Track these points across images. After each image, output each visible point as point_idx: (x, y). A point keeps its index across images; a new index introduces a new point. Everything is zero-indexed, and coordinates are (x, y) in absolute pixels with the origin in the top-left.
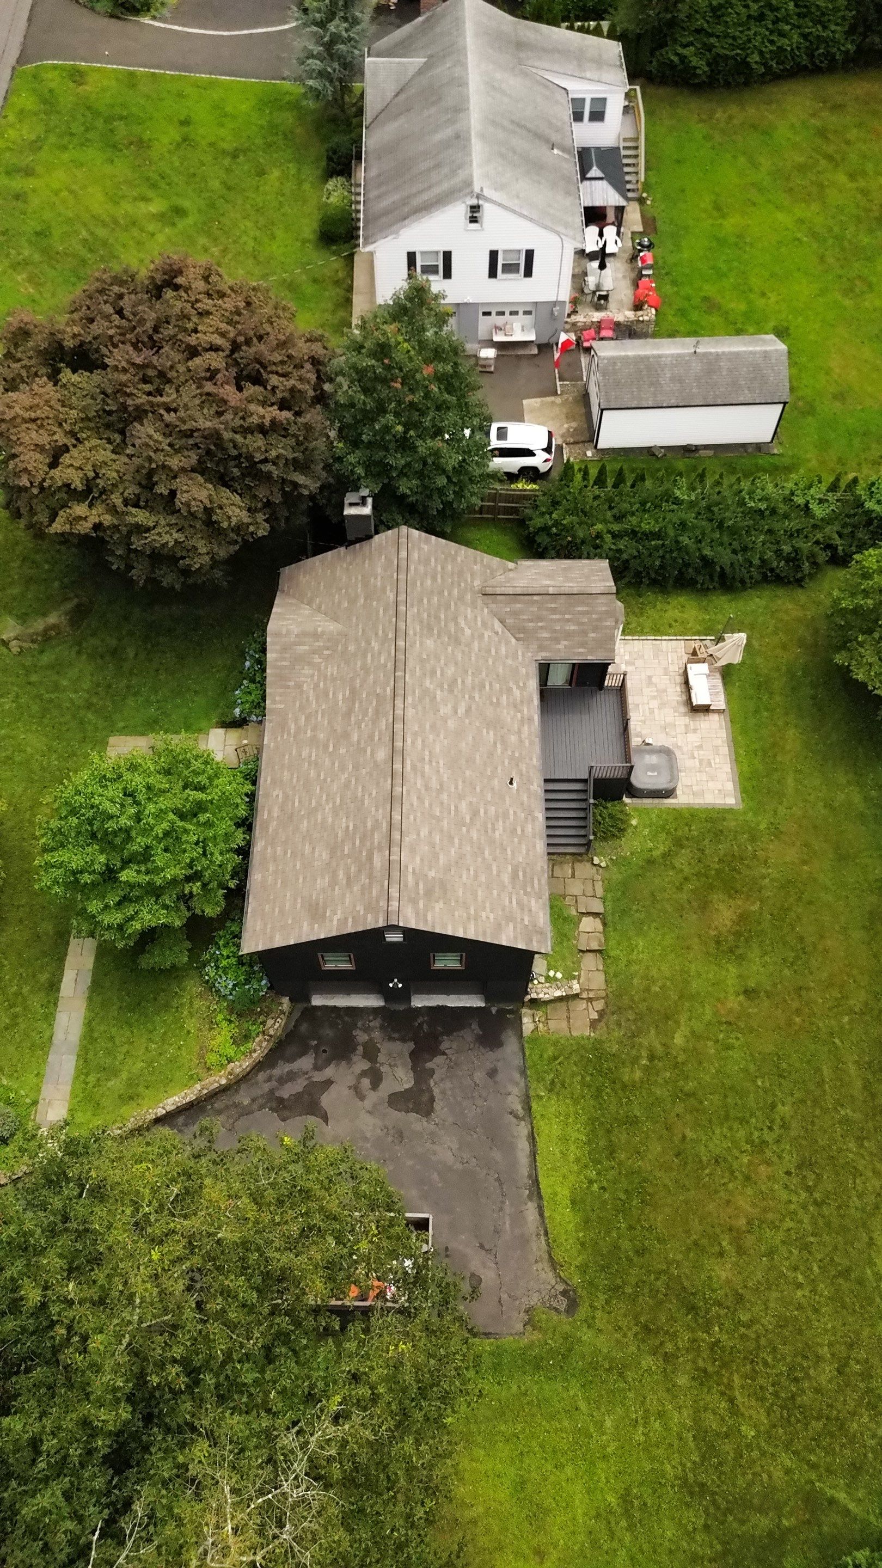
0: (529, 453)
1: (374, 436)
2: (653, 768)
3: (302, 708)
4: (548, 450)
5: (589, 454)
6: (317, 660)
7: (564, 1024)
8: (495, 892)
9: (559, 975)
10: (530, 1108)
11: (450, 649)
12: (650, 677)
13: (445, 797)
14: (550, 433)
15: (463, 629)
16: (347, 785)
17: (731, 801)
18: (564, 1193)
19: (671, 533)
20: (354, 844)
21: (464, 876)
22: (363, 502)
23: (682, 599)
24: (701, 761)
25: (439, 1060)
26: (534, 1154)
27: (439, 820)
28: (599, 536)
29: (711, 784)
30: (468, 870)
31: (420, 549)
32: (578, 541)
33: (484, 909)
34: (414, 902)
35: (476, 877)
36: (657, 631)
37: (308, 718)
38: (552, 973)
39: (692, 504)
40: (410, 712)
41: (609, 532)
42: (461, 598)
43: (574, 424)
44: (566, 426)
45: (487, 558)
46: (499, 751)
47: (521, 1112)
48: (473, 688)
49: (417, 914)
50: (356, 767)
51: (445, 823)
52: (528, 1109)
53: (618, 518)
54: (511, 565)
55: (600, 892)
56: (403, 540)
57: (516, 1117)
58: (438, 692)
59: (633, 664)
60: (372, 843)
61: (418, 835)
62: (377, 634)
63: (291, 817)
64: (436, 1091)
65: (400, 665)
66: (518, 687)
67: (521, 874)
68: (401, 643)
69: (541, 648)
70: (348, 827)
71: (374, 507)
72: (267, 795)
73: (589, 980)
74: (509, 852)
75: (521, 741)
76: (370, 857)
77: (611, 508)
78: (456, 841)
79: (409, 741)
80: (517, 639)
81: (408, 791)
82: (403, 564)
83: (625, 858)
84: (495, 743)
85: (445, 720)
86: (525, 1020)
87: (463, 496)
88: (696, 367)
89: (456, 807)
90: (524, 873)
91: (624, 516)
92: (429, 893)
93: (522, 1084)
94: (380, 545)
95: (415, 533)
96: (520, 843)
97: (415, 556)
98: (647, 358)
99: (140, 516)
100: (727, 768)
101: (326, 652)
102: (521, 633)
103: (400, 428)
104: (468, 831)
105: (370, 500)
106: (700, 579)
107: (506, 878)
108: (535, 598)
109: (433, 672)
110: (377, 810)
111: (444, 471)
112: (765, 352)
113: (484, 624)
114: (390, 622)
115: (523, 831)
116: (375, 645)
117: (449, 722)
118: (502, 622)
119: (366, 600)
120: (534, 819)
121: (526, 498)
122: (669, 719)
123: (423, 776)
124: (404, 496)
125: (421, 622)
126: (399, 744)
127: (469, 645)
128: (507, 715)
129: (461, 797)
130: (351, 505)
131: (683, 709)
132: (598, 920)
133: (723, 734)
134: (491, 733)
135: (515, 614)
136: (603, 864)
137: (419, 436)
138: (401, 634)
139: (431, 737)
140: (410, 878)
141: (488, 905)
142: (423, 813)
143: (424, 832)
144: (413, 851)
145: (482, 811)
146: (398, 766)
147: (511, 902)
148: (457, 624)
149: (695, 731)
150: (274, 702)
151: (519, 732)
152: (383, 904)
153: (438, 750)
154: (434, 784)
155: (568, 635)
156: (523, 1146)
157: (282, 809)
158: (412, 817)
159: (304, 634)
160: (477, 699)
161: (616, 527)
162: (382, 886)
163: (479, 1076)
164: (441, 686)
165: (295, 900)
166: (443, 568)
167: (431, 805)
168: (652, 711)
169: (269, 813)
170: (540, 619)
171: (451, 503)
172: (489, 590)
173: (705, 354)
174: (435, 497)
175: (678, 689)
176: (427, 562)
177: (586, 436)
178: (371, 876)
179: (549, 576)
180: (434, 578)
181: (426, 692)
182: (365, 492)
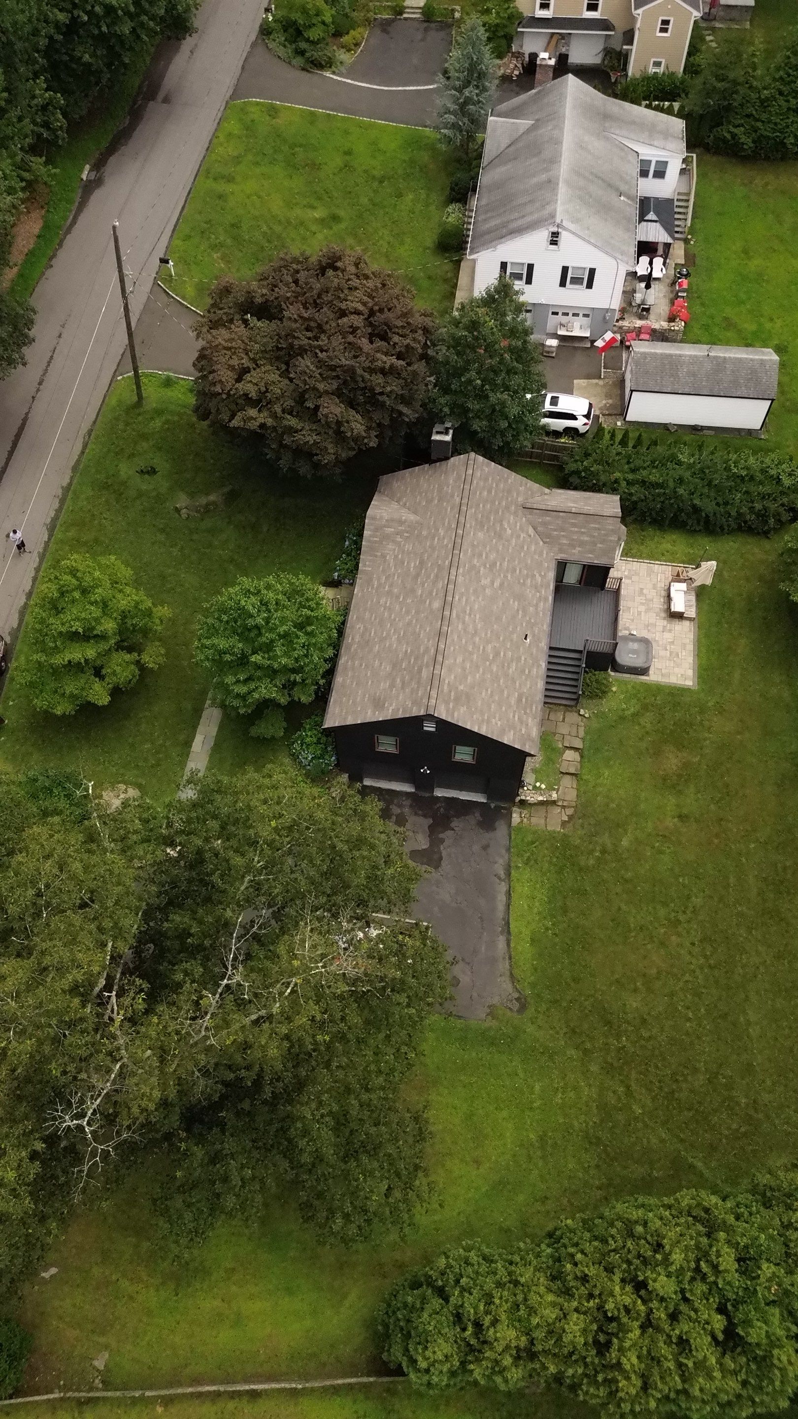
0: (573, 417)
1: (460, 386)
2: (634, 652)
3: (384, 571)
4: (587, 416)
5: (619, 423)
6: (399, 539)
7: (543, 821)
8: (504, 709)
9: (543, 786)
10: (509, 874)
11: (494, 541)
12: (642, 589)
13: (477, 639)
14: (590, 404)
15: (506, 530)
16: (409, 624)
17: (689, 683)
18: (526, 933)
19: (671, 484)
20: (410, 662)
21: (484, 694)
22: (447, 433)
23: (674, 537)
24: (671, 653)
25: (449, 833)
26: (508, 906)
27: (471, 653)
28: (616, 481)
29: (676, 670)
30: (487, 690)
31: (482, 470)
32: (601, 484)
33: (495, 718)
34: (447, 703)
35: (492, 696)
36: (652, 557)
37: (387, 578)
38: (538, 784)
39: (690, 466)
40: (460, 579)
41: (625, 479)
42: (507, 508)
43: (610, 401)
44: (604, 402)
45: (530, 483)
46: (520, 616)
47: (503, 876)
48: (507, 571)
49: (448, 711)
50: (418, 612)
51: (475, 656)
52: (508, 874)
53: (633, 471)
54: (547, 491)
55: (582, 733)
56: (471, 462)
57: (500, 878)
58: (482, 569)
59: (631, 578)
60: (422, 662)
61: (455, 660)
62: (444, 524)
63: (368, 642)
64: (444, 854)
65: (458, 546)
66: (540, 575)
67: (524, 700)
68: (460, 532)
69: (561, 551)
70: (406, 651)
71: (453, 435)
72: (353, 627)
73: (565, 793)
74: (517, 684)
75: (537, 613)
76: (420, 671)
77: (628, 463)
78: (481, 670)
79: (457, 598)
80: (544, 543)
81: (452, 631)
82: (469, 478)
83: (604, 713)
84: (518, 610)
85: (484, 588)
86: (514, 815)
87: (518, 440)
88: (708, 366)
89: (484, 648)
90: (527, 699)
91: (638, 470)
92: (457, 699)
93: (506, 857)
94: (454, 465)
95: (480, 459)
96: (526, 680)
97: (479, 474)
98: (671, 356)
99: (293, 422)
100: (690, 659)
101: (406, 534)
102: (546, 537)
103: (479, 382)
104: (490, 665)
105: (451, 431)
106: (690, 522)
107: (513, 701)
108: (561, 514)
109: (480, 555)
110: (428, 641)
111: (507, 418)
112: (762, 360)
113: (521, 529)
114: (454, 517)
115: (529, 672)
116: (442, 532)
117: (487, 591)
118: (535, 529)
119: (439, 501)
120: (539, 666)
121: (565, 449)
122: (652, 621)
123: (464, 623)
124: (476, 432)
125: (476, 520)
126: (449, 598)
127: (508, 541)
128: (529, 593)
129: (488, 642)
130: (438, 433)
131: (663, 615)
132: (577, 754)
133: (691, 636)
134: (516, 603)
135: (544, 524)
136: (587, 715)
137: (492, 390)
138: (461, 526)
139: (473, 598)
140: (446, 687)
141: (497, 715)
142: (460, 647)
143: (459, 659)
144: (450, 670)
145: (502, 654)
146: (447, 613)
147: (514, 717)
148: (501, 525)
149: (670, 631)
150: (365, 565)
151: (537, 606)
152: (425, 701)
153: (476, 606)
154: (471, 629)
155: (582, 544)
156: (502, 898)
157: (362, 636)
158: (452, 648)
159: (392, 520)
160: (509, 578)
161: (630, 477)
162: (426, 690)
163: (476, 848)
164: (485, 567)
165: (365, 695)
166: (497, 485)
167: (466, 642)
168: (639, 613)
169: (353, 639)
170: (563, 530)
171: (508, 443)
172: (529, 505)
173: (715, 357)
174: (498, 436)
175: (662, 600)
176: (486, 480)
177: (619, 411)
178: (419, 682)
179: (574, 502)
180: (490, 492)
181: (473, 567)
182: (449, 425)
